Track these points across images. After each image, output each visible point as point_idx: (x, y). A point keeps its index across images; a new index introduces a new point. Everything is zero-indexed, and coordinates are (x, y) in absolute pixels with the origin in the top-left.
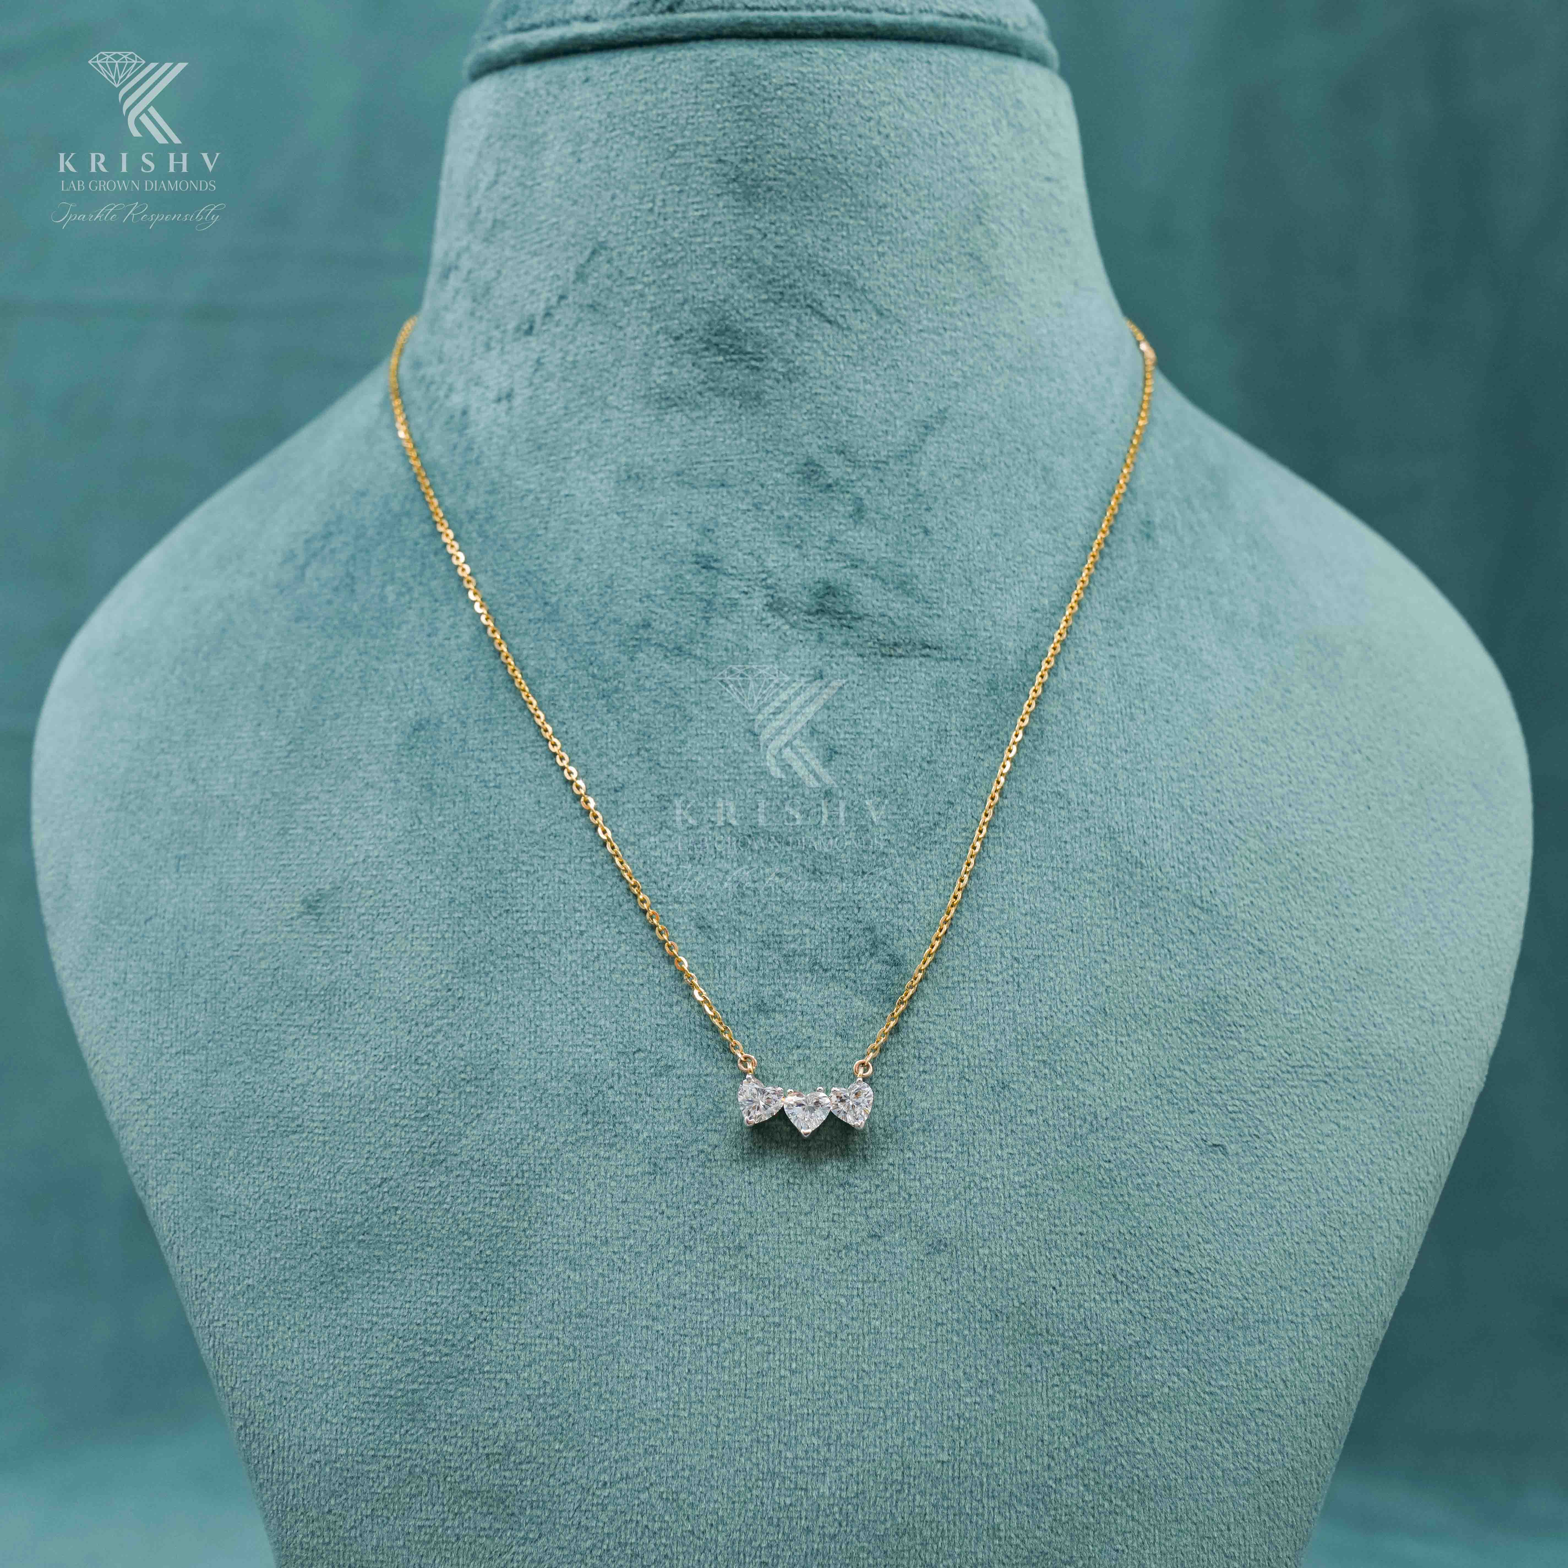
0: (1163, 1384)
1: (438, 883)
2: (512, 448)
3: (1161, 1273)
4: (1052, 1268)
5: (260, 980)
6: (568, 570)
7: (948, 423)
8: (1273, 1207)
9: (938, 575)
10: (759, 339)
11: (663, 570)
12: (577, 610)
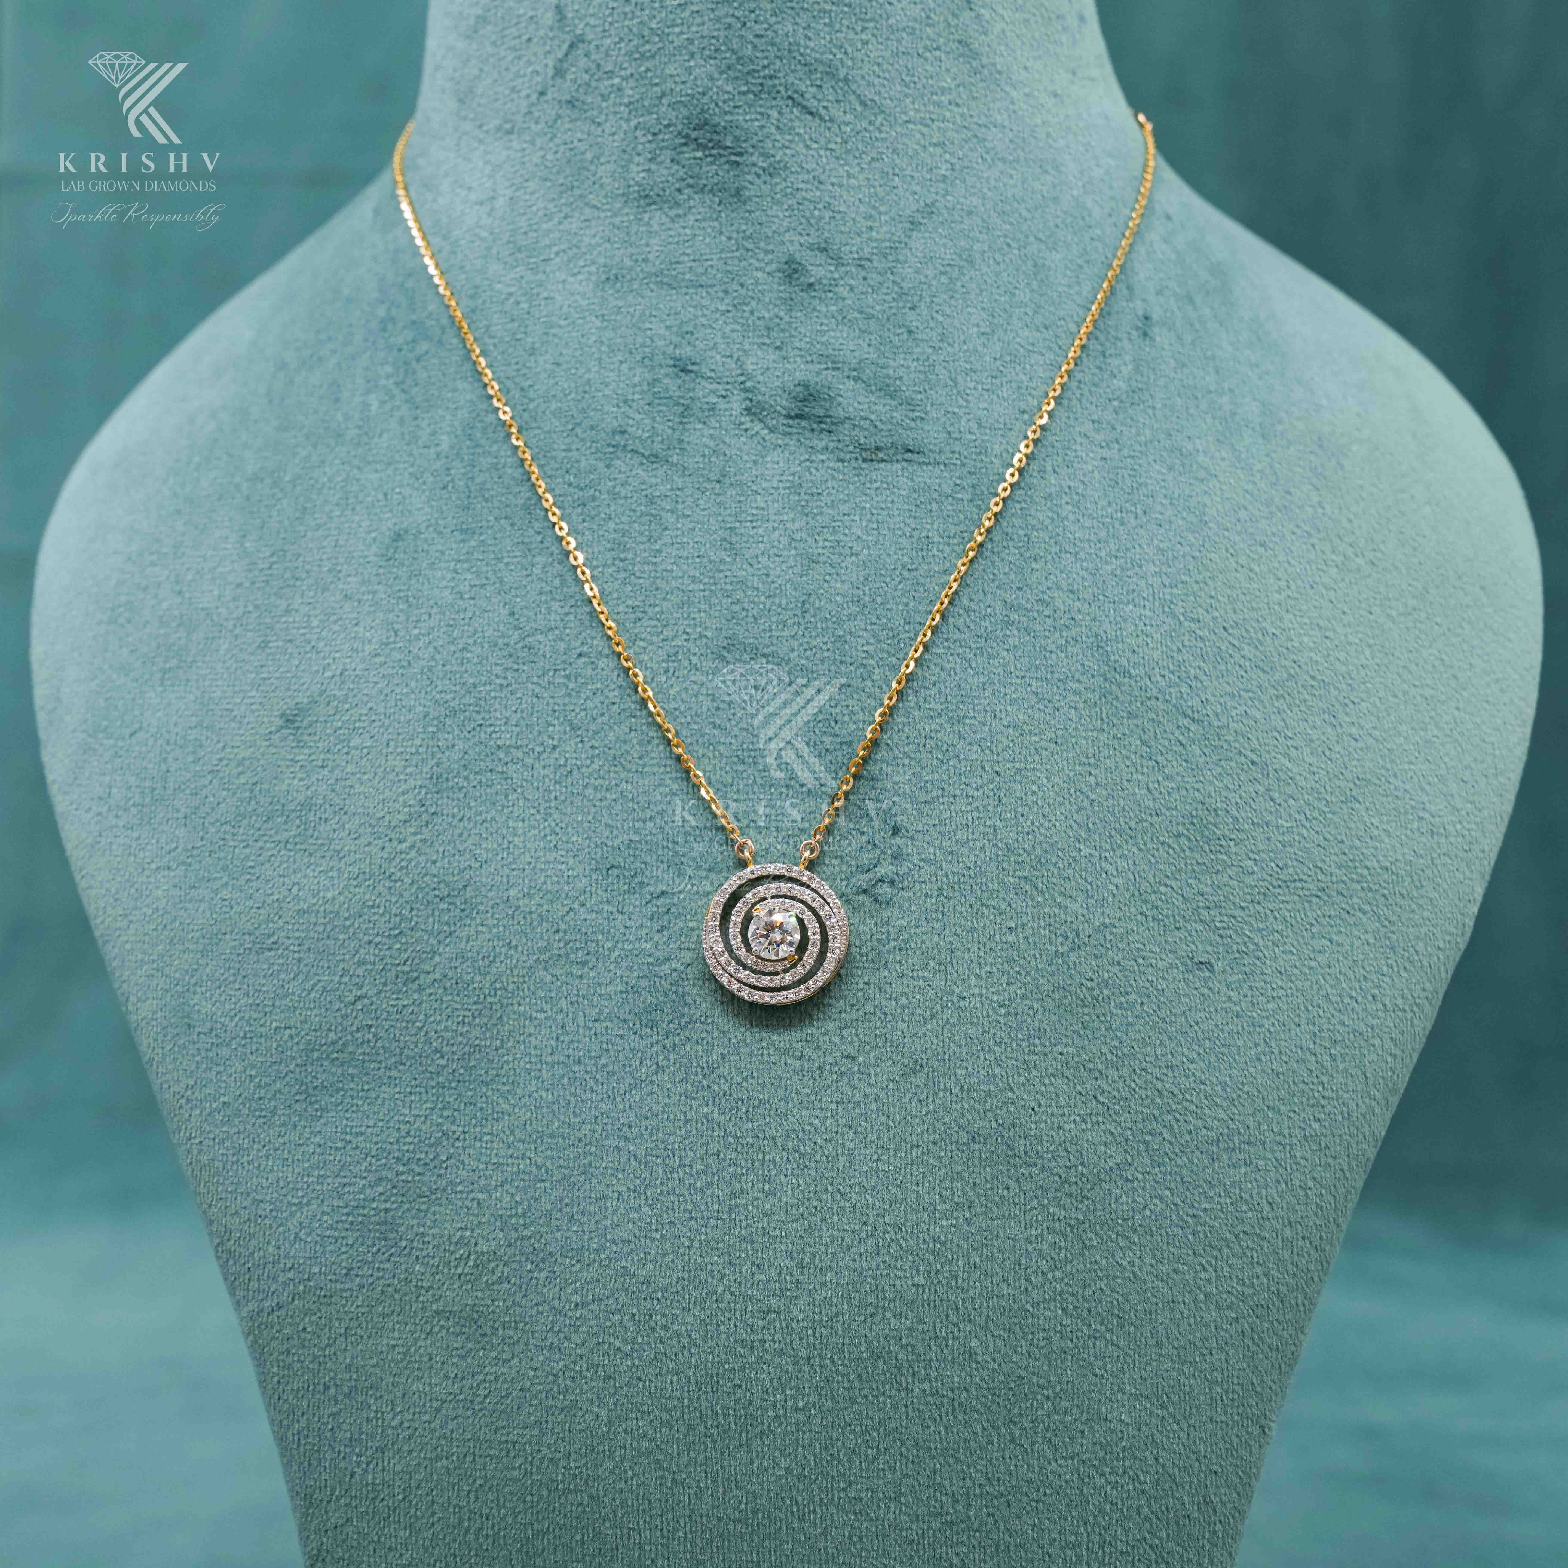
0: (1145, 1208)
1: (413, 696)
2: (494, 251)
3: (1143, 1093)
4: (1031, 1088)
5: (238, 795)
6: (546, 375)
7: (935, 218)
8: (1261, 1026)
9: (922, 376)
10: (738, 132)
11: (640, 374)
12: (555, 416)
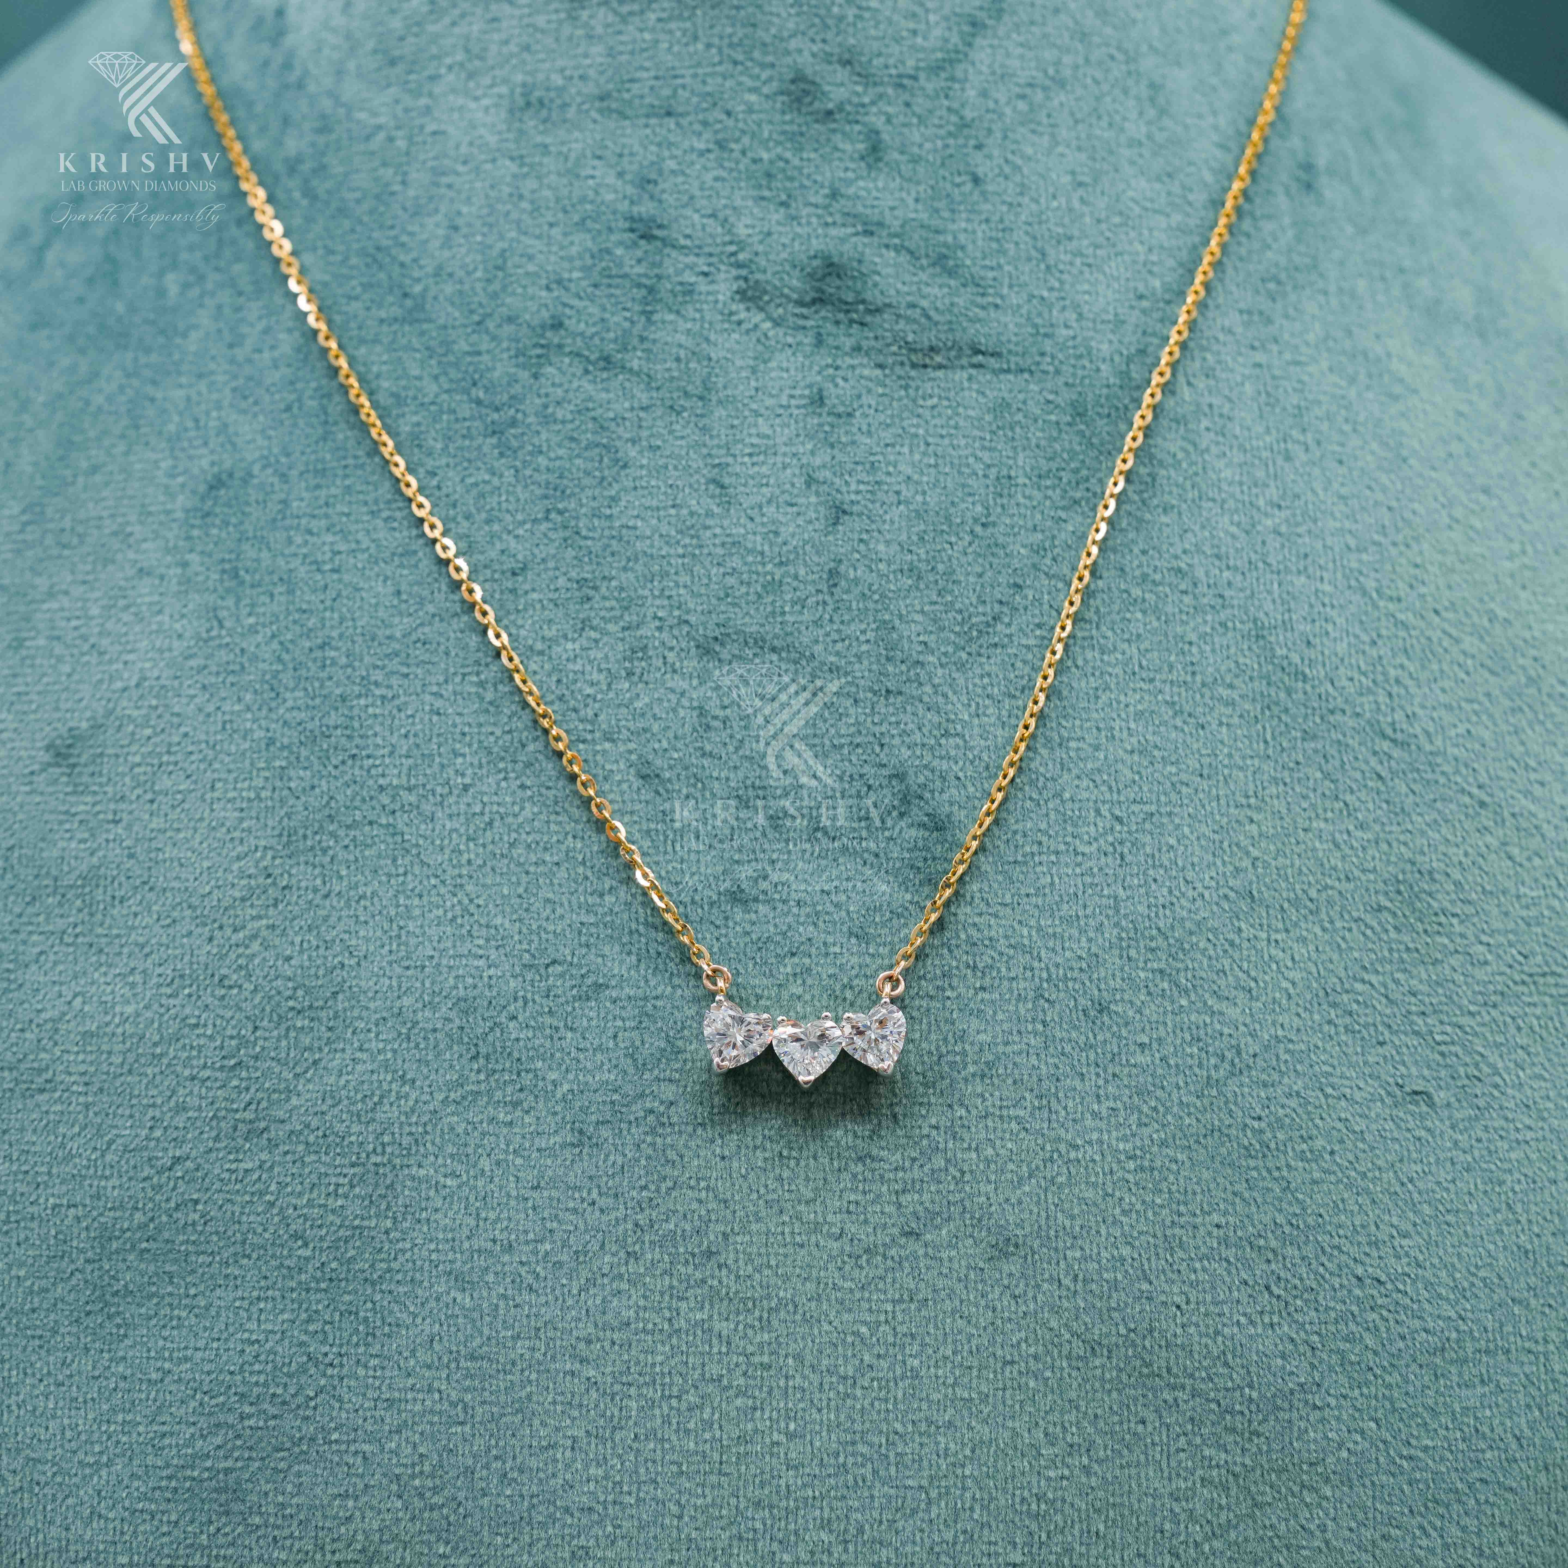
0: (1340, 1446)
1: (249, 716)
2: (351, 65)
3: (1336, 1282)
4: (1175, 1276)
6: (437, 244)
7: (1006, 18)
8: (1501, 1183)
9: (994, 245)
11: (581, 242)
12: (453, 304)
